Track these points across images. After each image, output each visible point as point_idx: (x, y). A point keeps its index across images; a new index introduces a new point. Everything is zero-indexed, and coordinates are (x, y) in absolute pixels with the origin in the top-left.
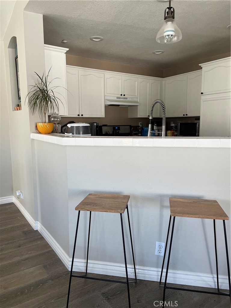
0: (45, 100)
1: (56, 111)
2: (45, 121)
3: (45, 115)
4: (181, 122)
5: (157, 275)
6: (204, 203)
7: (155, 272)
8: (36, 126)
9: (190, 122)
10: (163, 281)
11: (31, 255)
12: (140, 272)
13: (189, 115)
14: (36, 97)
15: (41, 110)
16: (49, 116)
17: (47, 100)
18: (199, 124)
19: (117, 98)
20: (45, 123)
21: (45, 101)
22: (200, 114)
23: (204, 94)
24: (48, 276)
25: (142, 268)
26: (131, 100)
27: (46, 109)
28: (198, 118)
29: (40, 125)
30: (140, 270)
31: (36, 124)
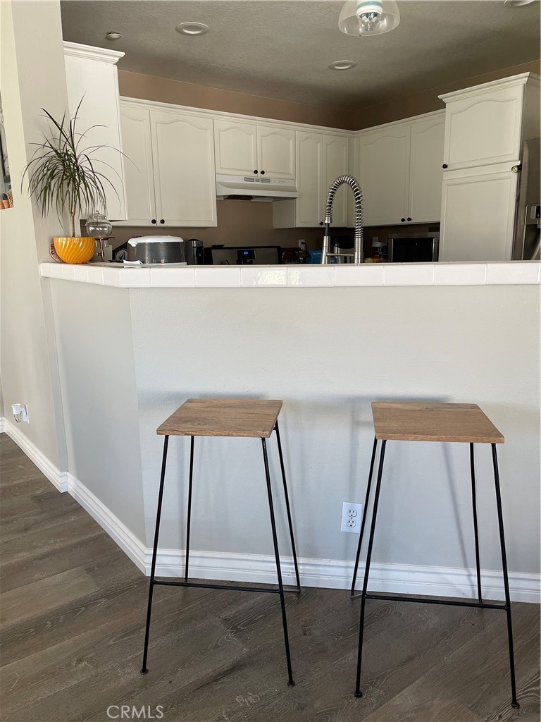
0: (70, 179)
1: (99, 207)
2: (74, 233)
3: (73, 217)
4: (395, 236)
5: (345, 575)
6: (451, 410)
7: (343, 570)
8: (53, 247)
9: (416, 235)
10: (359, 587)
11: (55, 548)
12: (308, 570)
13: (415, 220)
14: (49, 172)
15: (63, 205)
16: (83, 222)
17: (74, 180)
18: (439, 241)
19: (246, 179)
20: (74, 236)
21: (71, 182)
22: (440, 216)
23: (451, 168)
24: (97, 588)
25: (311, 561)
26: (279, 184)
27: (75, 202)
28: (435, 227)
29: (61, 242)
30: (308, 567)
31: (53, 241)
